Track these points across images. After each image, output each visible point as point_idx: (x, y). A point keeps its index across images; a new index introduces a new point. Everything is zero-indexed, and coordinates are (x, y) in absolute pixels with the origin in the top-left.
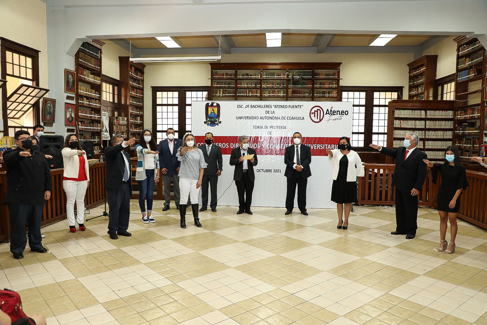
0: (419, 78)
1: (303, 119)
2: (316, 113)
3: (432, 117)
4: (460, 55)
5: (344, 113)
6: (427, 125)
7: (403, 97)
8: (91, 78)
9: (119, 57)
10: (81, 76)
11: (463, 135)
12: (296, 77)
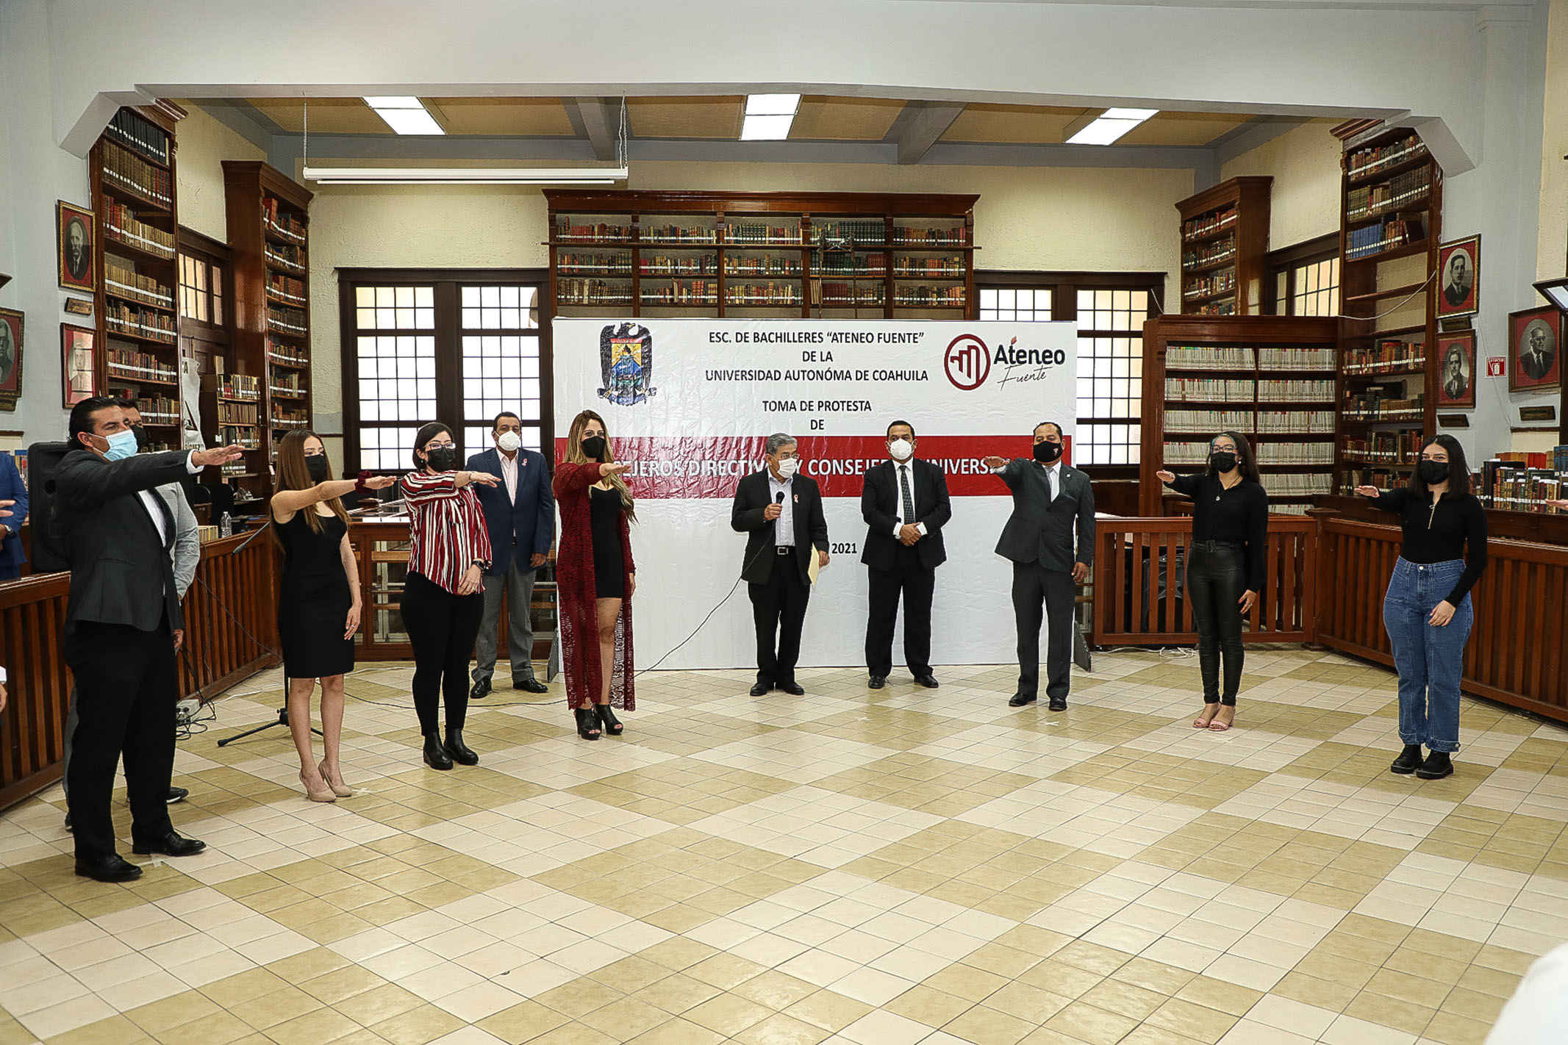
0: (1217, 245)
1: (925, 376)
2: (965, 357)
3: (1276, 368)
4: (1352, 179)
5: (1053, 359)
6: (1259, 392)
7: (1165, 305)
8: (142, 237)
9: (223, 163)
10: (112, 227)
11: (1370, 422)
12: (833, 240)
